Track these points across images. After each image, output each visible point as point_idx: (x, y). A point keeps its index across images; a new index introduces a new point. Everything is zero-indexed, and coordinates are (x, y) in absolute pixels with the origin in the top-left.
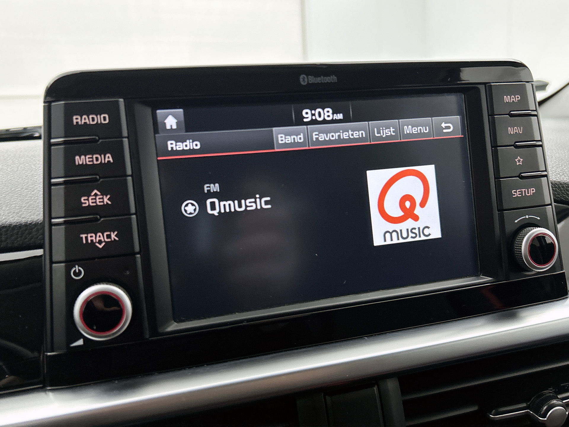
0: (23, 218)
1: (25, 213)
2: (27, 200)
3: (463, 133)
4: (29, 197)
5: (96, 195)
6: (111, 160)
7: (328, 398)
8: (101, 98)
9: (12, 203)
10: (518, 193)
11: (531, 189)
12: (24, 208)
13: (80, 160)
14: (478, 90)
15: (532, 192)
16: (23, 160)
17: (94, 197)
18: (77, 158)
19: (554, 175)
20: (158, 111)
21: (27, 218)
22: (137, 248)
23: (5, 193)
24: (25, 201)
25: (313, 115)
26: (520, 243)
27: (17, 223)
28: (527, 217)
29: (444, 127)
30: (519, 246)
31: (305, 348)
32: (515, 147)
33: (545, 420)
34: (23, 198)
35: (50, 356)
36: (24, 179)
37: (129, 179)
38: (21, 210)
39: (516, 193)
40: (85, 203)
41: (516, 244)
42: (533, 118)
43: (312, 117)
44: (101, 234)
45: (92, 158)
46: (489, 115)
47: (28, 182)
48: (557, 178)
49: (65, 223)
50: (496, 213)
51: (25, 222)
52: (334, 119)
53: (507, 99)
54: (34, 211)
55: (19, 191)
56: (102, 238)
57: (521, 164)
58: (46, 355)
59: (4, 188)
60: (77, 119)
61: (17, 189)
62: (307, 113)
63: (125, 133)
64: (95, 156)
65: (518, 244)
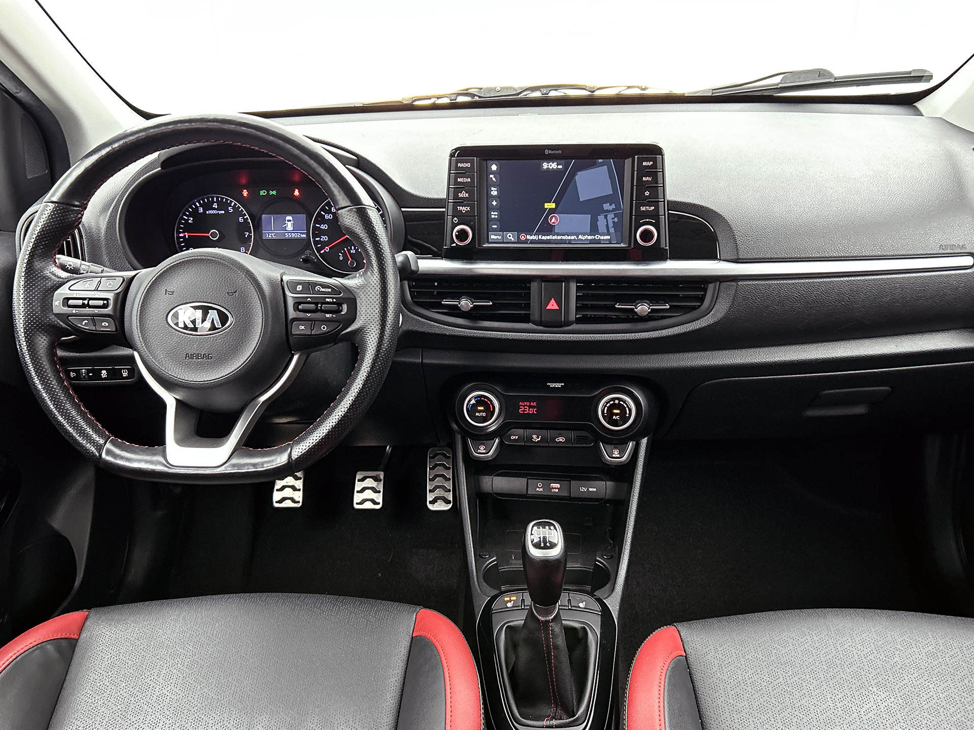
6: (470, 180)
8: (469, 157)
10: (644, 209)
17: (463, 194)
18: (459, 179)
20: (490, 163)
21: (441, 197)
22: (476, 214)
24: (442, 191)
27: (438, 198)
28: (648, 220)
37: (476, 188)
38: (439, 194)
40: (460, 196)
42: (659, 173)
44: (464, 207)
45: (464, 179)
49: (453, 201)
54: (443, 194)
58: (443, 247)
60: (459, 164)
63: (476, 171)
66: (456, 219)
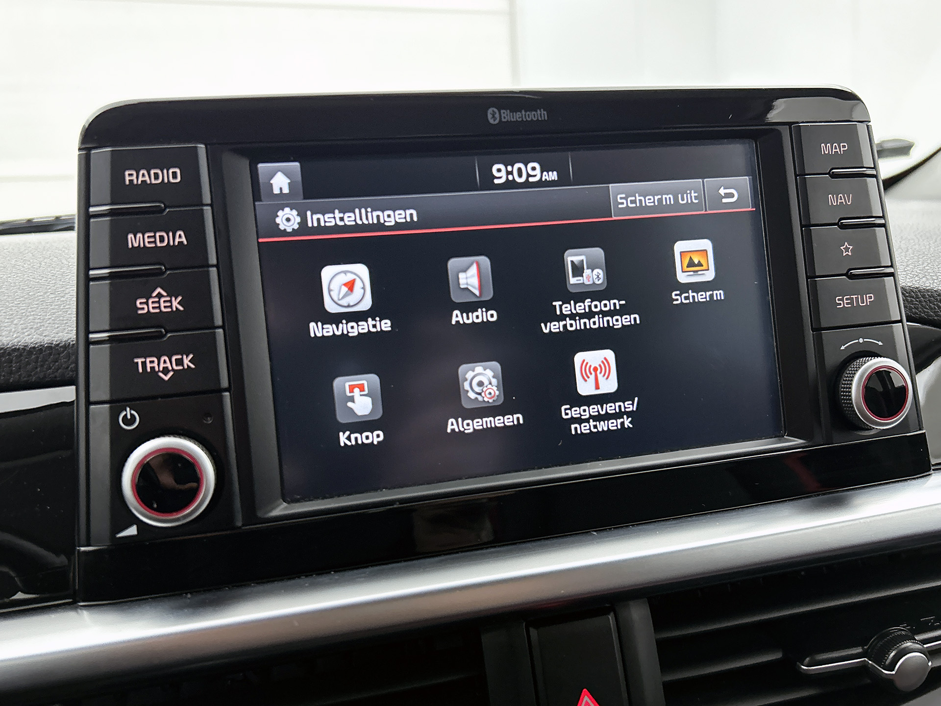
0: (45, 336)
1: (48, 328)
2: (53, 309)
3: (755, 205)
4: (56, 305)
5: (159, 296)
6: (184, 240)
7: (533, 632)
8: (169, 143)
9: (28, 314)
10: (845, 302)
11: (868, 295)
12: (48, 322)
13: (134, 240)
14: (779, 134)
15: (868, 300)
16: (49, 252)
17: (157, 300)
18: (131, 236)
19: (909, 277)
20: (260, 165)
21: (52, 336)
22: (225, 383)
23: (17, 300)
24: (50, 311)
25: (509, 173)
26: (849, 382)
27: (36, 344)
28: (861, 340)
29: (723, 195)
30: (847, 388)
31: (495, 547)
32: (839, 227)
33: (893, 674)
34: (47, 307)
35: (85, 552)
36: (50, 279)
37: (213, 270)
38: (41, 324)
39: (843, 302)
40: (143, 309)
41: (843, 384)
42: (869, 179)
43: (507, 177)
44: (166, 358)
45: (154, 237)
46: (796, 176)
47: (55, 283)
48: (914, 283)
49: (111, 339)
50: (810, 334)
51: (49, 342)
52: (543, 180)
53: (826, 149)
54: (63, 325)
55: (40, 296)
56: (168, 365)
57: (850, 254)
58: (79, 551)
59: (17, 293)
60: (130, 175)
61: (39, 294)
62: (499, 170)
63: (207, 199)
64: (158, 235)
65: (845, 384)
66: (128, 412)
